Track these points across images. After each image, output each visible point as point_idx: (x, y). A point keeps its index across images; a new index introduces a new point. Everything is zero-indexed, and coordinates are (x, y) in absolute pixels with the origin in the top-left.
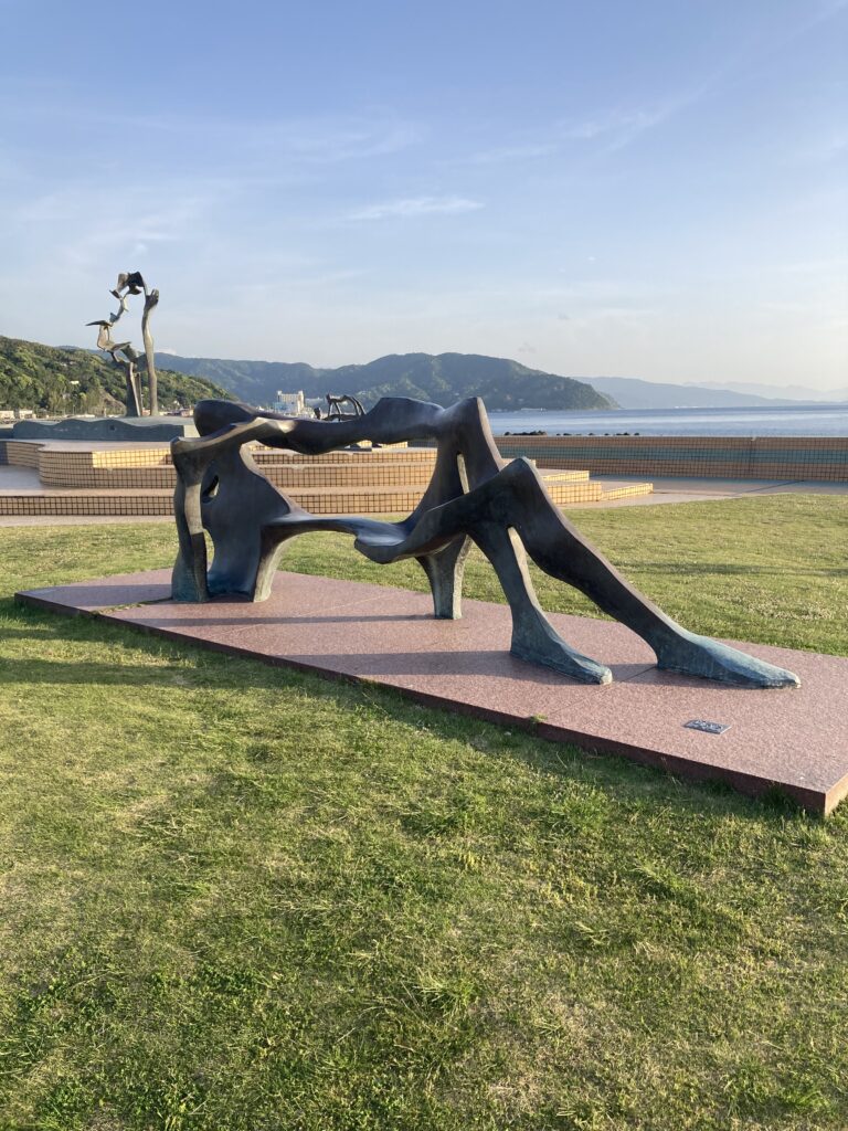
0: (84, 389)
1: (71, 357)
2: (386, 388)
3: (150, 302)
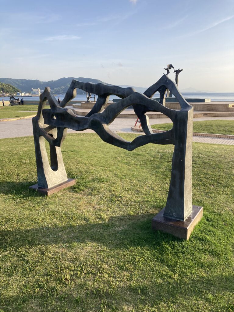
2: (63, 87)
3: (178, 72)
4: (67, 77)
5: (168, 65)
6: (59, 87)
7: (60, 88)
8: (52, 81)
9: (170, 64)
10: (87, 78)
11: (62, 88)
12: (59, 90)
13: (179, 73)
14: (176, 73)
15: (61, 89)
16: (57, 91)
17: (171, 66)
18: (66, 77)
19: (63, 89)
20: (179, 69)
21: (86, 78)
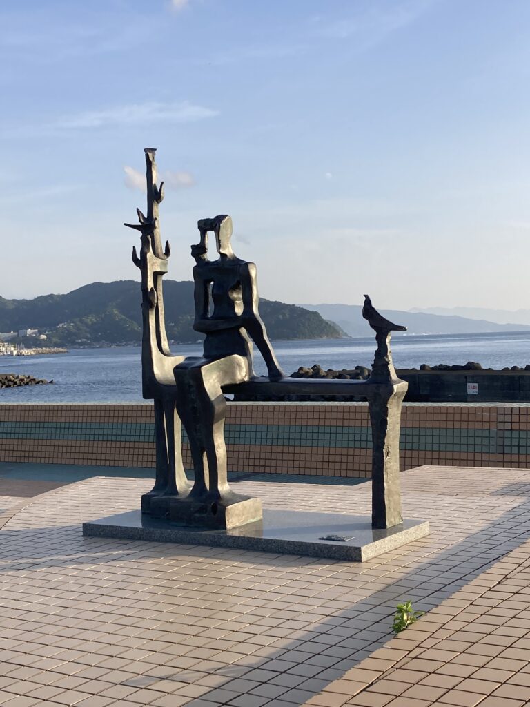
6: (76, 320)
7: (81, 321)
8: (51, 296)
11: (89, 323)
12: (78, 329)
16: (69, 331)
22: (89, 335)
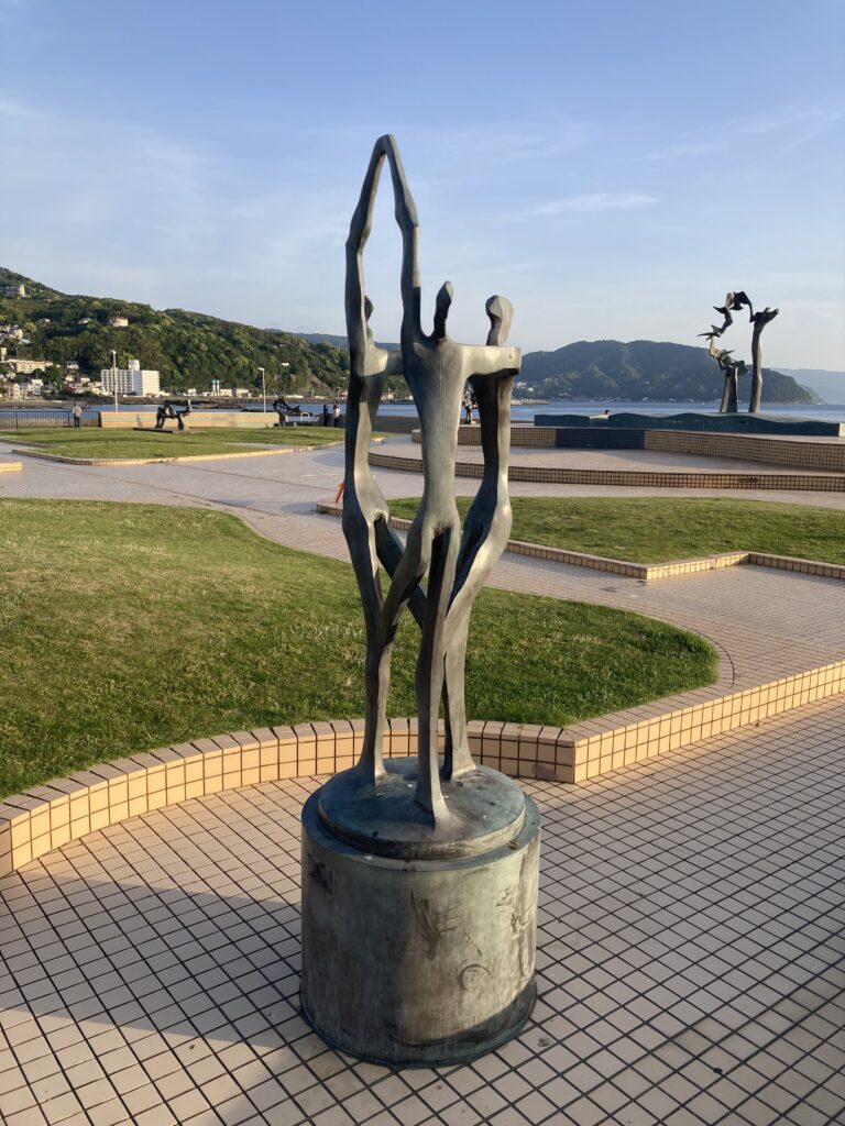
0: (293, 371)
1: (281, 341)
2: (573, 375)
3: (761, 319)
4: (591, 339)
5: (729, 295)
6: (561, 375)
7: (565, 377)
8: (540, 353)
9: (738, 292)
10: (665, 341)
11: (572, 378)
12: (562, 384)
13: (764, 325)
14: (755, 325)
15: (569, 380)
16: (554, 386)
17: (740, 299)
18: (589, 340)
19: (575, 379)
20: (767, 309)
21: (662, 344)
22: (570, 390)
